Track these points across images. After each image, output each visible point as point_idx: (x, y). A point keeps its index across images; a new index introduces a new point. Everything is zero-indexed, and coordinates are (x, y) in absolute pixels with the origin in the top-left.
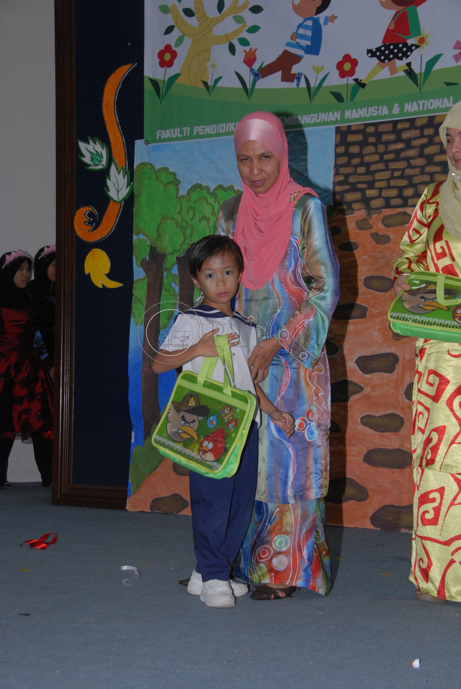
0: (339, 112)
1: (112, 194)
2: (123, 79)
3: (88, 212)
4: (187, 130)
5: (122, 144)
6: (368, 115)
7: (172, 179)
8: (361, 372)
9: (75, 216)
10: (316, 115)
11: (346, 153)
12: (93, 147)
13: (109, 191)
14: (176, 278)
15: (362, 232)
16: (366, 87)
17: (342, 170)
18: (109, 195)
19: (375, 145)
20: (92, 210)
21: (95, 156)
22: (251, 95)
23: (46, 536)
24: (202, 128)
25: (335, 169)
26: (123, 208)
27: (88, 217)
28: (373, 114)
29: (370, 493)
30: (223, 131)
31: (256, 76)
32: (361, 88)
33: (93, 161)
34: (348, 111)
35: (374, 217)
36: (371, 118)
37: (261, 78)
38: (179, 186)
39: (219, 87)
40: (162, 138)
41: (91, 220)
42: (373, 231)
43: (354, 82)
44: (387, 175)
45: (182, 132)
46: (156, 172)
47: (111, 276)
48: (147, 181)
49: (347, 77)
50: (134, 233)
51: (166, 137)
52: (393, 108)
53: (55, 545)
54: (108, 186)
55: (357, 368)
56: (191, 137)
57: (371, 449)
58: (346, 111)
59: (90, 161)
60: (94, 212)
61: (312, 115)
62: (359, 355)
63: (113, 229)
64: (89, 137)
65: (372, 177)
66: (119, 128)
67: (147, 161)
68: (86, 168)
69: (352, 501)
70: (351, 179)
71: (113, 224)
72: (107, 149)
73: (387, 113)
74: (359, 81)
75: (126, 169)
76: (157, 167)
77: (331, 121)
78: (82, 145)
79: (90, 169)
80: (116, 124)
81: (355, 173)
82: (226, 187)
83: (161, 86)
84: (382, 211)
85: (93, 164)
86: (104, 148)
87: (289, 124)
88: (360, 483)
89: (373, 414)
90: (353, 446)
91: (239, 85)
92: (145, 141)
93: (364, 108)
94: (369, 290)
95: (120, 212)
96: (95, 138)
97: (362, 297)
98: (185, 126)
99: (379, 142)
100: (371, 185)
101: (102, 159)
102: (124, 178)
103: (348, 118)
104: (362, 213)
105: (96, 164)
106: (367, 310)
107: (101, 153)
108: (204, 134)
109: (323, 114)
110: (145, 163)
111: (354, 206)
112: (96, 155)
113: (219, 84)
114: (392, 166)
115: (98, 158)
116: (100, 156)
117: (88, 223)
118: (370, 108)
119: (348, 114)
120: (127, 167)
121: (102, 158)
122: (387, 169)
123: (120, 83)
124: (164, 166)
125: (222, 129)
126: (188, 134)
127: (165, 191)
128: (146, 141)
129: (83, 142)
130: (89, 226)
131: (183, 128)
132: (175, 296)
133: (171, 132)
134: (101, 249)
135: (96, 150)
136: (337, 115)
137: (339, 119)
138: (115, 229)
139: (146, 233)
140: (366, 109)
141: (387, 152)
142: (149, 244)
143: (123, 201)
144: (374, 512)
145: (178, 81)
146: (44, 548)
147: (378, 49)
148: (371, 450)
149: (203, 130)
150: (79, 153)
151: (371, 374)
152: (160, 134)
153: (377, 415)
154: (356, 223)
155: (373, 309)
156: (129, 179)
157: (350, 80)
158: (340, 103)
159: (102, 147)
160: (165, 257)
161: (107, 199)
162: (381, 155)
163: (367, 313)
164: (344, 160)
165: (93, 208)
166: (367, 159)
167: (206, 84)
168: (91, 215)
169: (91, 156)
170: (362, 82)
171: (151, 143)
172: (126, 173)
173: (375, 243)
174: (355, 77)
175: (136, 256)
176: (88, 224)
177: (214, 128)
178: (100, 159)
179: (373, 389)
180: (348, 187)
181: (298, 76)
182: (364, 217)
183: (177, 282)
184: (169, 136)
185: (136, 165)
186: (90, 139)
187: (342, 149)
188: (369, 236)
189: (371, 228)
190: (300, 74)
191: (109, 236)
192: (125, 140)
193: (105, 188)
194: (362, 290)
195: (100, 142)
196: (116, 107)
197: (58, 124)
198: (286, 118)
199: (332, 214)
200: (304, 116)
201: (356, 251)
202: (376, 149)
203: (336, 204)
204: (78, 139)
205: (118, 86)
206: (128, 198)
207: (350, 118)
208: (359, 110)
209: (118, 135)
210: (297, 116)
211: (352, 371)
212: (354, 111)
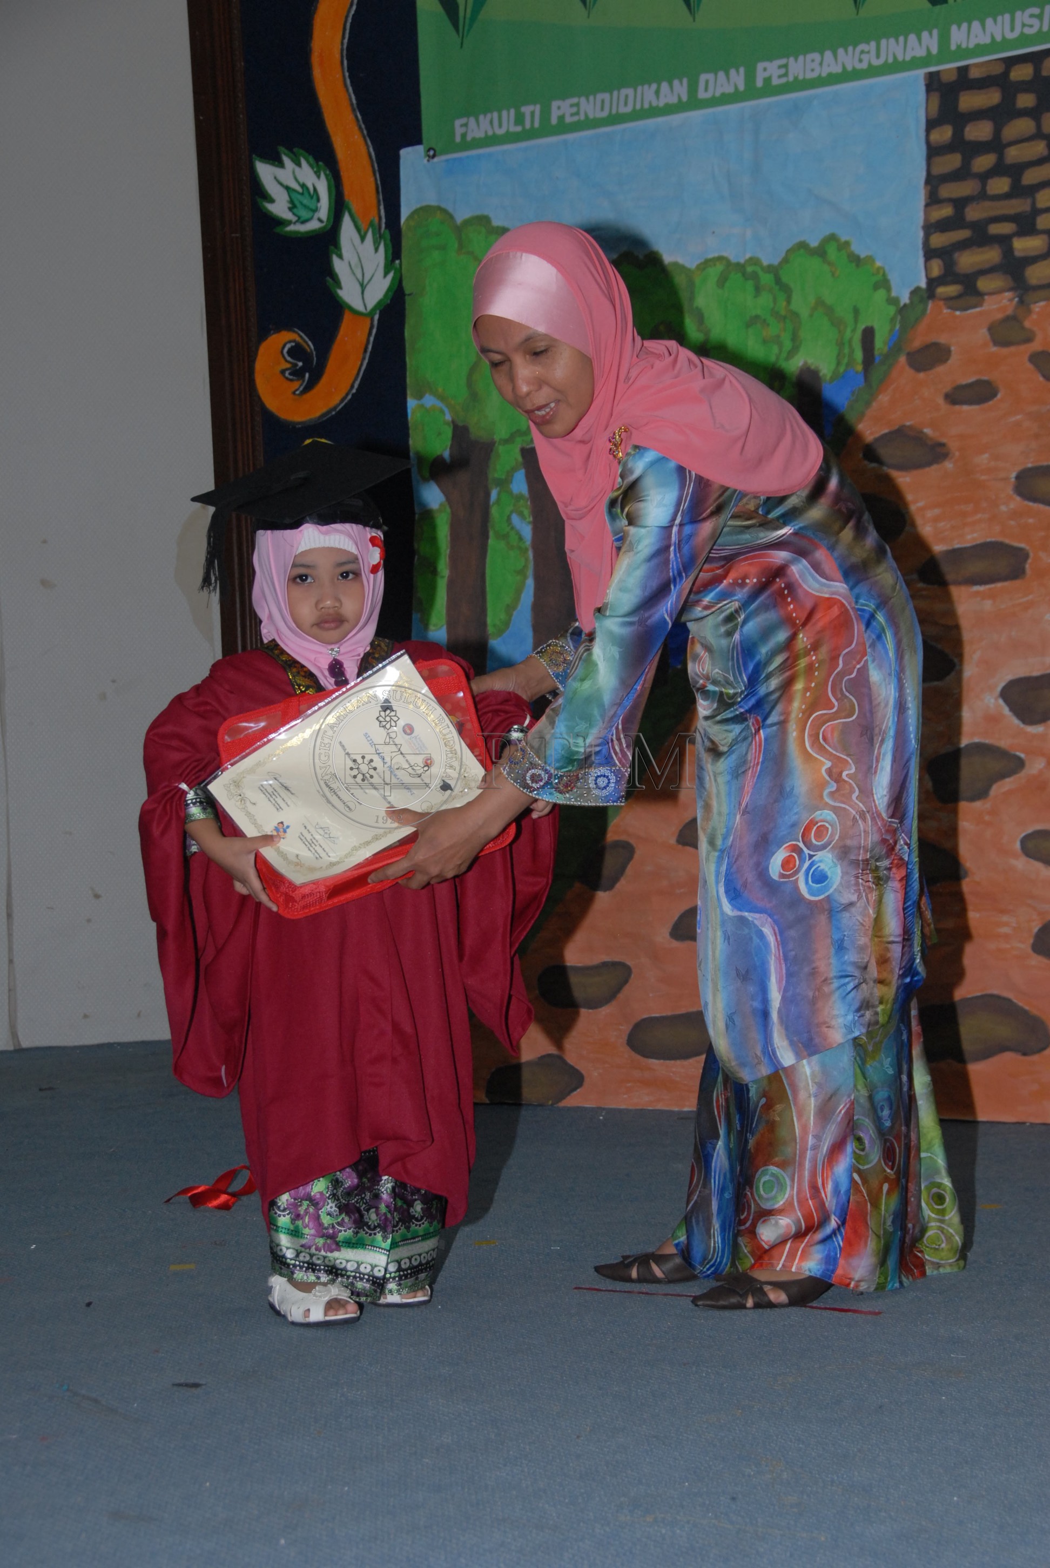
0: (935, 32)
1: (349, 293)
3: (288, 346)
4: (533, 114)
5: (365, 161)
6: (1015, 35)
8: (1016, 721)
9: (255, 359)
10: (873, 44)
11: (959, 144)
12: (294, 172)
13: (341, 288)
14: (522, 502)
15: (1005, 351)
17: (949, 190)
18: (340, 298)
19: (1034, 113)
20: (298, 339)
21: (299, 197)
22: (699, 5)
23: (230, 1176)
24: (572, 106)
25: (929, 188)
26: (378, 329)
27: (289, 359)
28: (1027, 31)
30: (629, 109)
33: (295, 210)
34: (959, 27)
35: (1037, 310)
36: (1024, 39)
40: (469, 138)
41: (297, 365)
42: (1036, 346)
45: (519, 120)
46: (459, 230)
48: (436, 255)
50: (409, 392)
51: (480, 134)
54: (337, 275)
55: (1006, 711)
56: (546, 129)
58: (954, 28)
59: (287, 210)
60: (304, 344)
61: (862, 47)
62: (1010, 677)
63: (356, 386)
64: (282, 149)
65: (1029, 201)
66: (356, 117)
67: (434, 203)
68: (278, 230)
69: (1008, 1056)
70: (973, 213)
71: (355, 372)
72: (330, 177)
75: (380, 227)
76: (461, 216)
77: (914, 58)
78: (265, 171)
79: (287, 232)
80: (349, 109)
81: (983, 196)
82: (641, 257)
85: (294, 219)
86: (323, 176)
87: (801, 77)
88: (1027, 1008)
90: (1003, 912)
92: (427, 149)
93: (1002, 14)
94: (1031, 504)
95: (372, 339)
96: (295, 150)
97: (1012, 523)
98: (526, 103)
99: (1044, 105)
100: (1026, 226)
101: (319, 205)
102: (376, 250)
103: (959, 47)
104: (1005, 302)
105: (302, 219)
106: (1026, 556)
107: (315, 189)
108: (579, 121)
109: (892, 41)
110: (429, 207)
111: (983, 284)
112: (302, 194)
115: (306, 201)
116: (312, 197)
117: (290, 374)
118: (1018, 14)
119: (958, 36)
120: (384, 220)
121: (318, 200)
124: (478, 213)
125: (626, 104)
126: (537, 125)
128: (429, 150)
129: (266, 163)
130: (295, 382)
131: (523, 109)
132: (524, 551)
133: (491, 122)
134: (327, 439)
135: (301, 182)
136: (931, 42)
137: (934, 51)
138: (360, 385)
139: (440, 390)
140: (1007, 17)
142: (450, 419)
143: (378, 312)
146: (225, 1207)
149: (574, 110)
150: (259, 192)
151: (1043, 724)
152: (463, 130)
154: (991, 329)
155: (1042, 554)
156: (390, 252)
158: (938, 7)
159: (315, 173)
160: (492, 451)
161: (337, 309)
163: (1027, 566)
164: (953, 161)
165: (301, 333)
166: (1013, 154)
168: (296, 351)
169: (287, 198)
171: (441, 154)
172: (381, 237)
173: (1041, 379)
176: (291, 377)
177: (603, 101)
178: (312, 204)
180: (964, 234)
182: (1009, 312)
183: (526, 512)
184: (486, 132)
185: (405, 213)
186: (285, 154)
187: (944, 134)
188: (1026, 358)
189: (1029, 339)
191: (346, 404)
192: (374, 150)
193: (328, 279)
194: (1012, 506)
195: (311, 159)
196: (345, 62)
197: (201, 118)
198: (792, 60)
199: (925, 310)
200: (841, 51)
201: (991, 403)
202: (1039, 126)
203: (932, 283)
204: (254, 156)
205: (348, 5)
206: (389, 301)
207: (964, 46)
208: (989, 22)
209: (356, 137)
210: (822, 54)
211: (992, 719)
212: (976, 25)
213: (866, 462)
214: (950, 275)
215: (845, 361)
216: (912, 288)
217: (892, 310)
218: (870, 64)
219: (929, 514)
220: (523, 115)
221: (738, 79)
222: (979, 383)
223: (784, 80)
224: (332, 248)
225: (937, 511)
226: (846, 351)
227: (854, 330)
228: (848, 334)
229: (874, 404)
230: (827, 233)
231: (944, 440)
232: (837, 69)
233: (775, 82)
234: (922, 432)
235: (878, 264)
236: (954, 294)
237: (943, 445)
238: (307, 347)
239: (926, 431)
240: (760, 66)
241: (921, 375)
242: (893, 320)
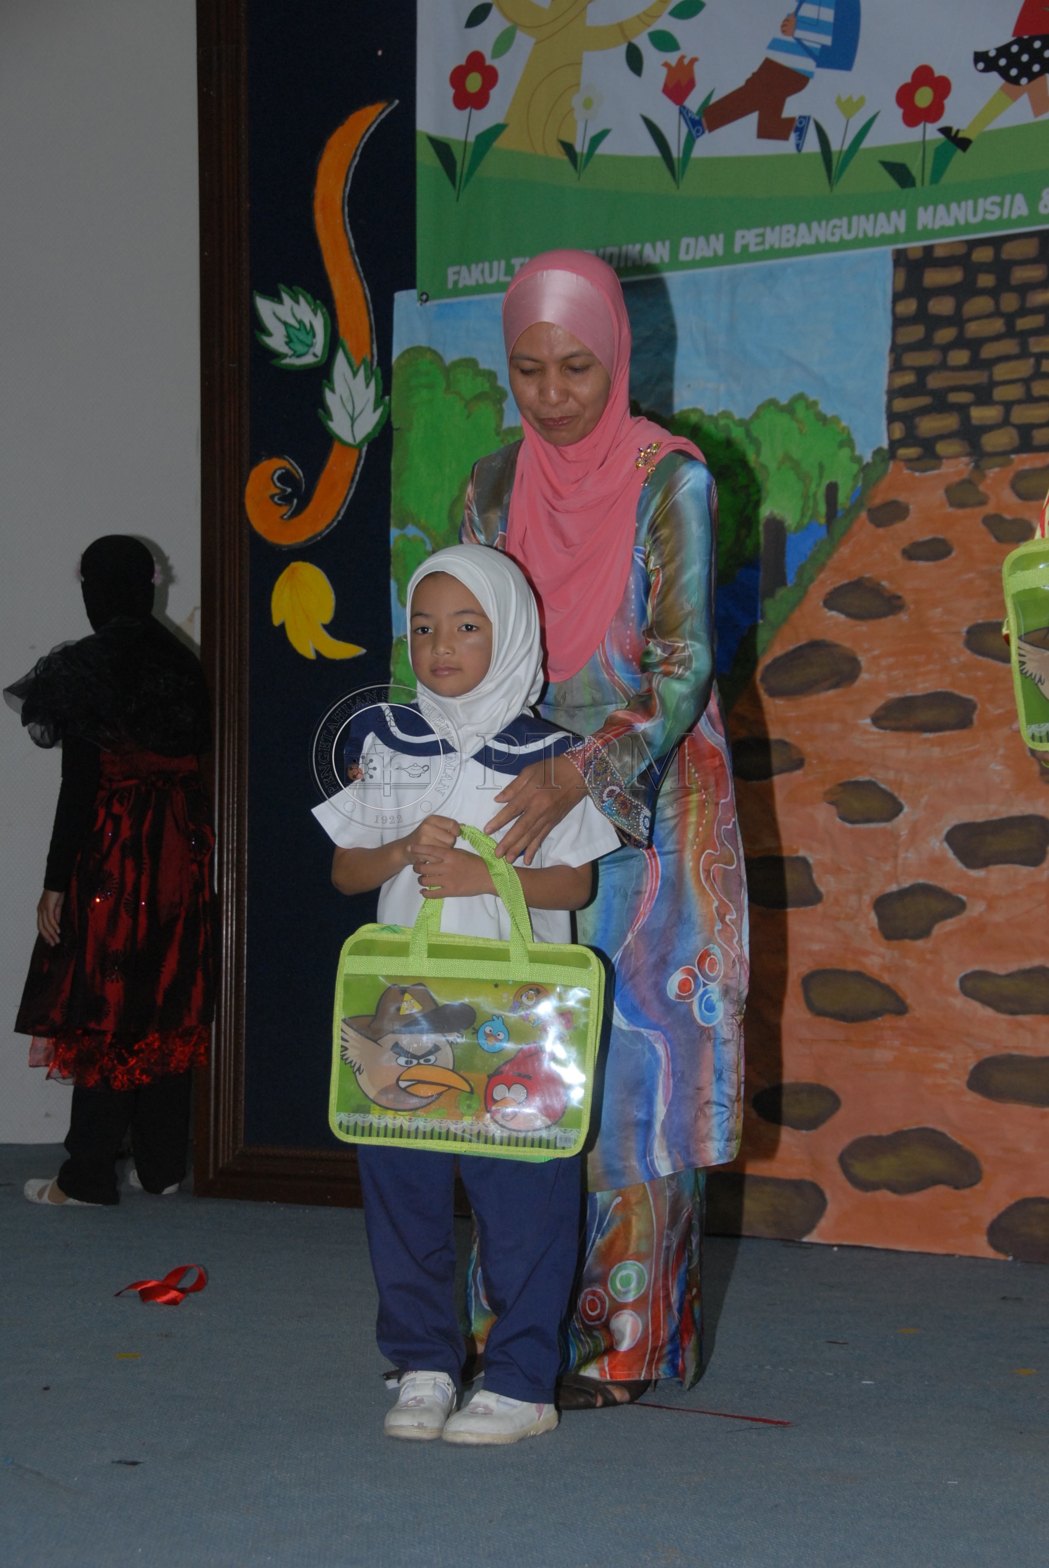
0: (903, 213)
1: (339, 425)
2: (365, 140)
3: (278, 473)
5: (361, 302)
6: (979, 218)
7: (487, 387)
8: (959, 865)
9: (246, 484)
10: (845, 220)
11: (921, 316)
12: (292, 309)
13: (332, 420)
15: (960, 512)
16: (971, 149)
17: (910, 359)
18: (331, 430)
19: (994, 293)
20: (288, 466)
21: (296, 332)
22: (683, 174)
23: (180, 1272)
25: (894, 355)
26: (366, 460)
27: (278, 484)
28: (989, 217)
29: (986, 1167)
31: (694, 128)
32: (959, 152)
33: (291, 345)
34: (926, 210)
35: (991, 475)
36: (985, 225)
37: (707, 132)
38: (504, 405)
39: (602, 157)
40: (461, 285)
41: (286, 491)
42: (989, 509)
43: (940, 136)
44: (1024, 368)
46: (447, 371)
47: (335, 629)
48: (424, 394)
49: (922, 125)
50: (392, 522)
51: (471, 282)
52: (1040, 198)
53: (200, 1294)
54: (328, 407)
55: (950, 854)
57: (986, 1056)
58: (921, 210)
59: (284, 345)
60: (294, 471)
61: (834, 221)
62: (955, 822)
63: (342, 513)
64: (281, 287)
65: (986, 374)
66: (354, 260)
67: (424, 344)
68: (274, 362)
69: (941, 1189)
70: (934, 382)
71: (341, 500)
72: (327, 315)
73: (1024, 211)
74: (953, 133)
75: (372, 365)
76: (450, 357)
77: (883, 236)
78: (264, 307)
79: (283, 365)
80: (348, 253)
81: (943, 366)
83: (458, 155)
84: (1012, 461)
85: (290, 352)
86: (319, 314)
88: (960, 1143)
89: (992, 968)
90: (941, 1048)
91: (650, 149)
92: (420, 293)
93: (966, 200)
94: (980, 658)
95: (359, 469)
96: (294, 288)
97: (962, 675)
98: (519, 254)
99: (1003, 285)
100: (983, 396)
101: (314, 341)
102: (367, 385)
103: (925, 227)
104: (962, 466)
105: (298, 353)
106: (974, 707)
107: (311, 326)
109: (863, 218)
110: (420, 348)
111: (941, 448)
112: (299, 330)
113: (604, 149)
114: (1038, 345)
115: (302, 336)
116: (308, 333)
117: (279, 499)
118: (981, 201)
120: (376, 358)
121: (314, 336)
122: (1024, 354)
123: (357, 149)
124: (466, 356)
127: (468, 417)
128: (422, 295)
129: (267, 299)
130: (283, 507)
131: (514, 261)
134: (312, 562)
135: (299, 317)
136: (899, 221)
137: (902, 229)
138: (346, 513)
139: (423, 521)
140: (970, 203)
141: (1024, 311)
143: (366, 444)
144: (995, 1215)
145: (501, 143)
146: (174, 1302)
147: (1003, 51)
148: (987, 1060)
150: (258, 326)
151: (985, 869)
152: (456, 277)
153: (1002, 972)
154: (948, 491)
155: (988, 706)
156: (381, 387)
157: (932, 131)
158: (906, 190)
159: (313, 310)
161: (327, 439)
162: (1010, 319)
163: (975, 717)
164: (916, 332)
165: (292, 461)
166: (973, 329)
167: (568, 148)
168: (286, 478)
169: (284, 332)
170: (961, 135)
171: (434, 299)
172: (372, 373)
173: (993, 540)
174: (943, 122)
175: (398, 581)
176: (279, 502)
178: (308, 340)
179: (990, 907)
180: (924, 401)
181: (801, 123)
182: (965, 476)
184: (477, 281)
185: (396, 353)
186: (286, 293)
187: (909, 307)
188: (979, 522)
189: (983, 502)
190: (805, 119)
191: (331, 531)
192: (370, 291)
193: (320, 411)
194: (962, 658)
195: (309, 297)
196: (346, 209)
197: (206, 254)
198: (768, 230)
199: (885, 471)
200: (815, 225)
201: (945, 560)
202: (997, 304)
203: (894, 445)
204: (255, 292)
205: (352, 156)
206: (377, 435)
207: (930, 226)
208: (954, 206)
209: (353, 279)
210: (797, 225)
211: (937, 862)
212: (941, 209)
213: (826, 610)
214: (910, 438)
215: (809, 513)
216: (875, 448)
217: (855, 468)
218: (842, 240)
219: (884, 662)
220: (513, 267)
221: (717, 244)
222: (934, 540)
223: (760, 248)
224: (325, 381)
225: (891, 660)
226: (811, 503)
227: (818, 485)
228: (813, 487)
229: (835, 556)
230: (797, 390)
231: (900, 593)
232: (810, 241)
233: (752, 249)
234: (879, 584)
235: (844, 424)
236: (915, 456)
237: (899, 598)
238: (296, 475)
239: (884, 583)
240: (739, 234)
241: (881, 531)
242: (855, 477)
